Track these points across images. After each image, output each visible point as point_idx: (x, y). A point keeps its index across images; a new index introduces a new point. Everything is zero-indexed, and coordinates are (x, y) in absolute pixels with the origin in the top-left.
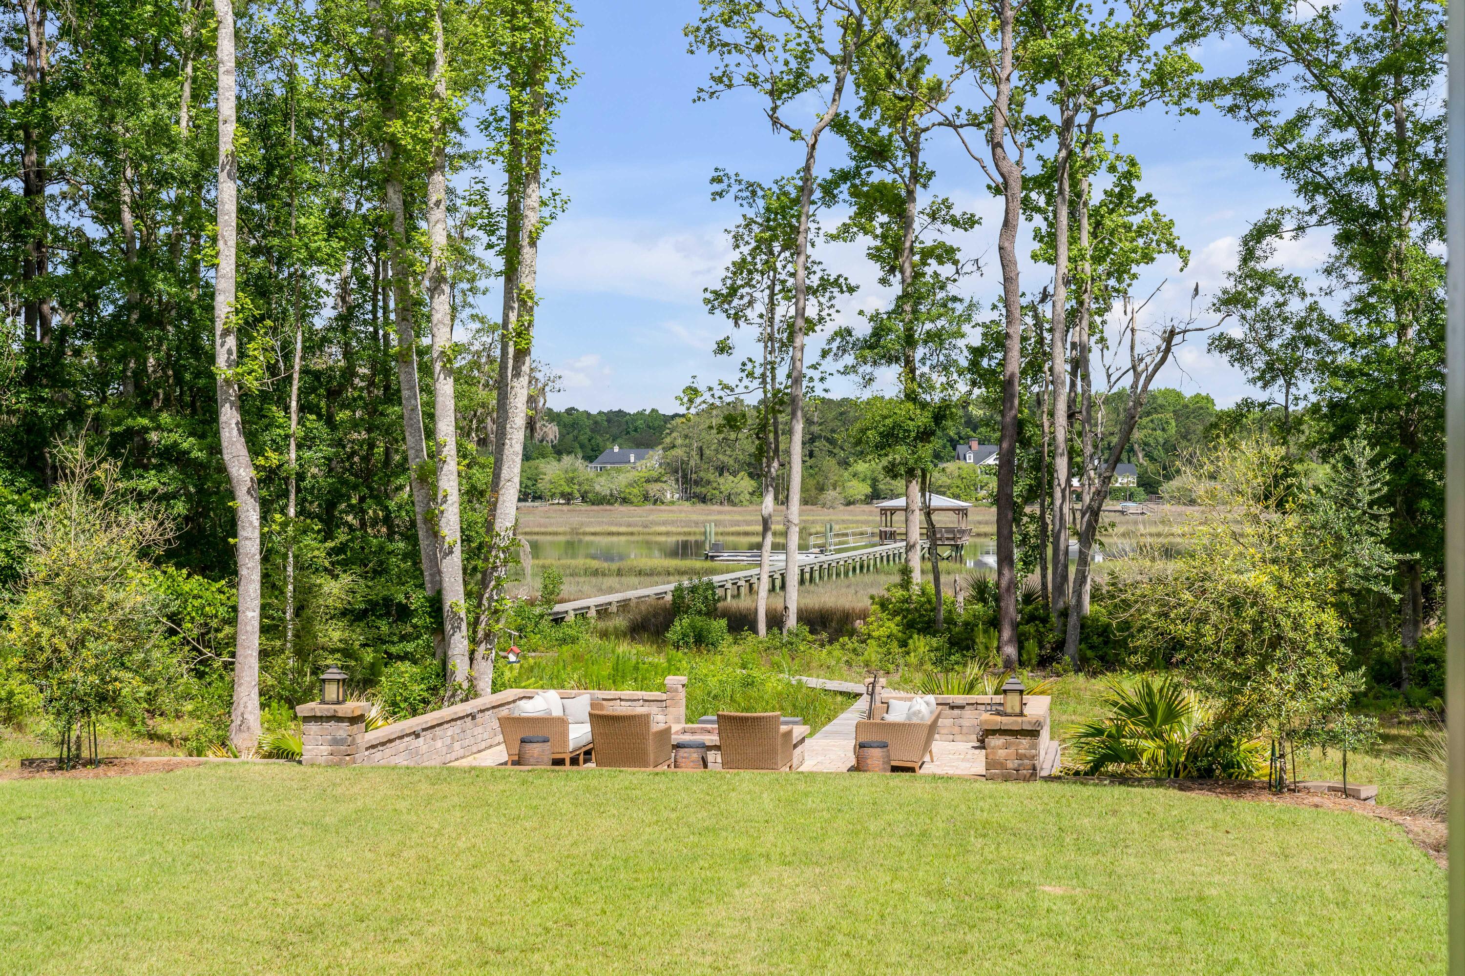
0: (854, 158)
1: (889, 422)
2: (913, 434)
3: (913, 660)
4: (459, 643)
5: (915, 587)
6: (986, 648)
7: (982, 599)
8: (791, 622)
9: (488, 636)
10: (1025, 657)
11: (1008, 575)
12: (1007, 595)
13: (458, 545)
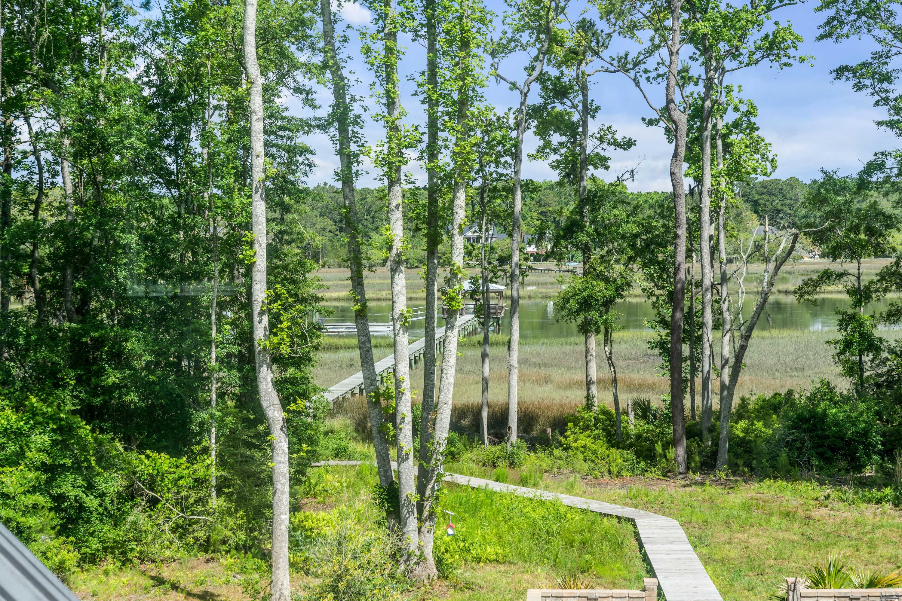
0: (542, 97)
1: (585, 294)
2: (601, 302)
3: (615, 469)
4: (412, 522)
5: (596, 408)
6: (667, 460)
7: (644, 417)
8: (514, 437)
9: (431, 516)
10: (693, 465)
11: (680, 406)
12: (679, 421)
13: (412, 453)
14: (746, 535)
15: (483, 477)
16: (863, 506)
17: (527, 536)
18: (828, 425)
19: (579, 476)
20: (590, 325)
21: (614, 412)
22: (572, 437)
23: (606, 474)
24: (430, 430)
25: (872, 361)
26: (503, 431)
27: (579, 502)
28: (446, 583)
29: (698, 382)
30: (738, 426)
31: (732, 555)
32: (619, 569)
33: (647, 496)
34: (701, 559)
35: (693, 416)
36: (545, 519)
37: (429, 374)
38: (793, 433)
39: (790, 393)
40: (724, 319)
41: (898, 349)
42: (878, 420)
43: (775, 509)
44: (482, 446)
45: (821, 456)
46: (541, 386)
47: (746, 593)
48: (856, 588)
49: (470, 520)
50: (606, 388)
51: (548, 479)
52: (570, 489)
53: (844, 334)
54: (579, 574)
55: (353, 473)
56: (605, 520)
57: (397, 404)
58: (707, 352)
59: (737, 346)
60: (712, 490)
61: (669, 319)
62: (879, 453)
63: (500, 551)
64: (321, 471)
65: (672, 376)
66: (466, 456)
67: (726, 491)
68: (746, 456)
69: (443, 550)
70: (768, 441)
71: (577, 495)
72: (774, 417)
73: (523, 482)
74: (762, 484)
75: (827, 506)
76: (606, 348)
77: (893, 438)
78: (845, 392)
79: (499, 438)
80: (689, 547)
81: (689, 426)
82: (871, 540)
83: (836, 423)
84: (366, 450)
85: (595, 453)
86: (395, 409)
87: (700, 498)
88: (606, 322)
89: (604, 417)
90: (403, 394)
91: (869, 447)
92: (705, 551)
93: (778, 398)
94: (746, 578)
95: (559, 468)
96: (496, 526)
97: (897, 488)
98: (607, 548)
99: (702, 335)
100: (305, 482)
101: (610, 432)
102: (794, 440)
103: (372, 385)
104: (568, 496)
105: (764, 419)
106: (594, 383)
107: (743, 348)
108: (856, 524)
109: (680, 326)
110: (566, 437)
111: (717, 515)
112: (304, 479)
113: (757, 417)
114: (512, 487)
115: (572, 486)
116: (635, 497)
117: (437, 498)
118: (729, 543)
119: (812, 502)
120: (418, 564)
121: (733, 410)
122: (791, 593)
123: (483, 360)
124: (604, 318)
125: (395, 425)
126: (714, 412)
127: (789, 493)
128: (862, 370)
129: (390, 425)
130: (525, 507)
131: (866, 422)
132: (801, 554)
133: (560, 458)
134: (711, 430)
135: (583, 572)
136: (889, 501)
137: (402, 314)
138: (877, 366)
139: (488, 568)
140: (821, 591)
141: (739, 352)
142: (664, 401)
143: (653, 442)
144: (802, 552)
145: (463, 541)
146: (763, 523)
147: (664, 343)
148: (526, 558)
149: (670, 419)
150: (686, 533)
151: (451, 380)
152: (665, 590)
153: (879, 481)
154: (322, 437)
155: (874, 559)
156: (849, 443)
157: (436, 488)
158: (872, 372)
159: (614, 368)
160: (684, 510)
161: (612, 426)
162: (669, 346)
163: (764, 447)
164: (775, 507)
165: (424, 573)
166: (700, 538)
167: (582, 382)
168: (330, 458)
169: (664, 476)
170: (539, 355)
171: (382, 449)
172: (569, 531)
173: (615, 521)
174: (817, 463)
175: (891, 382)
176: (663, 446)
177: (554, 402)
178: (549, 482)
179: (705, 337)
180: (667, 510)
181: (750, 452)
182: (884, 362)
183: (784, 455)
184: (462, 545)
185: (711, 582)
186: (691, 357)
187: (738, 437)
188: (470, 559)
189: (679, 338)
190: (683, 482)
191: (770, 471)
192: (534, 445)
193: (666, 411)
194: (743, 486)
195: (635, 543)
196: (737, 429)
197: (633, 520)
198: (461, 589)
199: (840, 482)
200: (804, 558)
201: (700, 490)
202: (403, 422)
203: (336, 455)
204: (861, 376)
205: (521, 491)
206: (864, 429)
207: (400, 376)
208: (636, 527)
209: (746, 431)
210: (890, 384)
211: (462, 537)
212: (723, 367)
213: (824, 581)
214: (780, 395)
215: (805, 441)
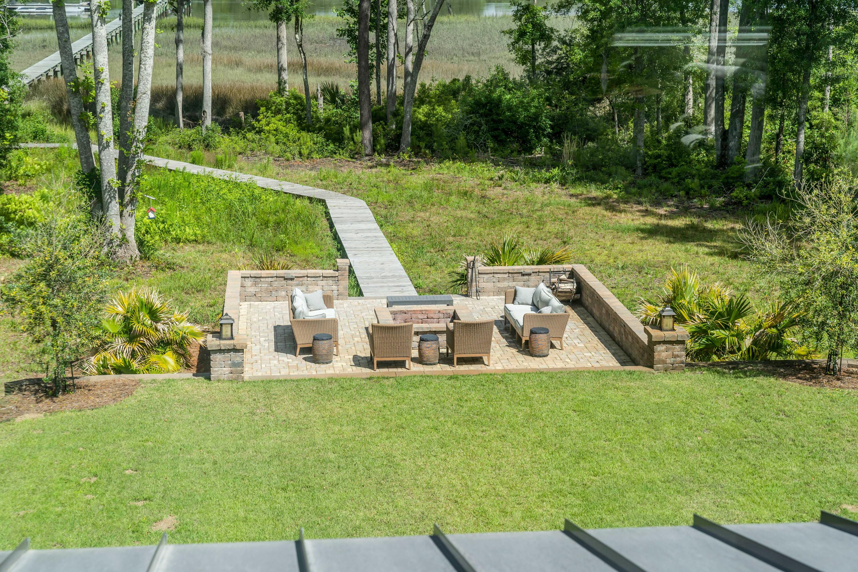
3: (305, 152)
4: (114, 207)
5: (287, 93)
6: (354, 143)
7: (333, 101)
8: (208, 122)
9: (133, 200)
10: (378, 147)
11: (366, 92)
12: (366, 106)
13: (112, 140)
14: (428, 214)
15: (179, 160)
16: (533, 185)
17: (225, 217)
18: (503, 110)
19: (271, 158)
20: (281, 13)
21: (304, 96)
22: (264, 120)
23: (297, 156)
24: (129, 119)
25: (544, 49)
26: (197, 114)
27: (272, 184)
28: (148, 263)
29: (384, 68)
30: (421, 110)
31: (415, 232)
32: (311, 248)
33: (336, 177)
34: (387, 237)
35: (379, 102)
36: (241, 200)
37: (127, 64)
38: (471, 118)
39: (468, 78)
40: (408, 9)
41: (567, 38)
42: (548, 105)
43: (454, 189)
44: (178, 130)
45: (495, 138)
46: (232, 68)
47: (428, 268)
48: (528, 264)
49: (170, 203)
50: (295, 71)
51: (241, 161)
52: (263, 171)
53: (519, 23)
54: (274, 253)
55: (51, 155)
56: (298, 201)
57: (97, 94)
58: (392, 40)
59: (420, 36)
60: (396, 171)
61: (357, 8)
62: (548, 136)
63: (198, 232)
64: (20, 153)
65: (359, 63)
66: (162, 139)
67: (409, 172)
68: (428, 139)
69: (143, 231)
70: (448, 126)
71: (271, 177)
72: (453, 101)
73: (218, 164)
74: (442, 165)
75: (500, 186)
76: (297, 36)
77: (560, 122)
78: (518, 78)
79: (193, 121)
80: (376, 226)
81: (375, 110)
82: (540, 217)
83: (510, 108)
84: (63, 132)
85: (286, 136)
86: (94, 98)
87: (385, 179)
88: (296, 11)
89: (295, 102)
90: (102, 84)
91: (539, 130)
92: (390, 229)
93: (458, 84)
94: (428, 254)
95: (252, 150)
96: (195, 208)
97: (564, 168)
98: (299, 227)
99: (387, 23)
100: (6, 165)
101: (300, 116)
102: (472, 124)
103: (71, 75)
104: (261, 178)
105: (444, 104)
106: (284, 70)
107: (426, 37)
108: (527, 202)
109: (367, 15)
110: (259, 121)
111: (401, 195)
112: (5, 162)
113: (438, 101)
114: (208, 169)
115: (265, 168)
116: (325, 179)
117: (138, 183)
118: (412, 222)
119: (487, 182)
120: (120, 246)
121: (416, 95)
122: (470, 270)
123: (177, 46)
124: (295, 7)
125: (95, 113)
126: (398, 97)
127: (467, 174)
128: (534, 58)
129: (90, 114)
130: (221, 189)
131: (536, 107)
132: (477, 231)
133: (253, 141)
134: (396, 114)
135: (278, 250)
136: (556, 180)
137: (99, 6)
138: (548, 53)
139: (188, 248)
140: (496, 268)
141: (422, 41)
142: (352, 86)
143: (341, 126)
144: (478, 229)
145: (163, 222)
146: (443, 202)
147: (352, 31)
148: (223, 238)
149: (356, 104)
150: (373, 212)
151: (150, 70)
152: (354, 268)
153: (547, 162)
154: (20, 120)
155: (543, 235)
156: (521, 126)
157: (137, 174)
158: (543, 60)
159: (304, 54)
160: (371, 191)
161: (302, 111)
162: (357, 33)
163: (444, 130)
164: (454, 186)
165: (127, 255)
166: (386, 217)
167: (272, 66)
168: (29, 140)
169: (352, 158)
170: (229, 38)
171: (83, 137)
172: (264, 212)
173: (307, 202)
174: (492, 145)
175: (561, 69)
176: (351, 129)
177: (246, 85)
178: (243, 164)
179: (391, 26)
180: (355, 191)
181: (431, 135)
182: (554, 51)
183: (462, 138)
184: (162, 226)
185: (397, 258)
186: (377, 46)
187: (420, 121)
188: (170, 240)
189: (366, 28)
190: (369, 164)
191: (450, 153)
192: (228, 128)
193: (353, 97)
194: (424, 167)
195: (326, 223)
196: (419, 113)
197: (322, 202)
198: (162, 269)
199: (512, 163)
200: (480, 235)
201: (385, 171)
202: (104, 111)
203: (35, 138)
204: (533, 64)
205: (218, 173)
206: (534, 114)
207: (99, 67)
208: (326, 207)
209: (427, 115)
210: (559, 71)
211: (161, 219)
212: (407, 54)
213: (499, 259)
214: (459, 80)
215: (482, 125)
